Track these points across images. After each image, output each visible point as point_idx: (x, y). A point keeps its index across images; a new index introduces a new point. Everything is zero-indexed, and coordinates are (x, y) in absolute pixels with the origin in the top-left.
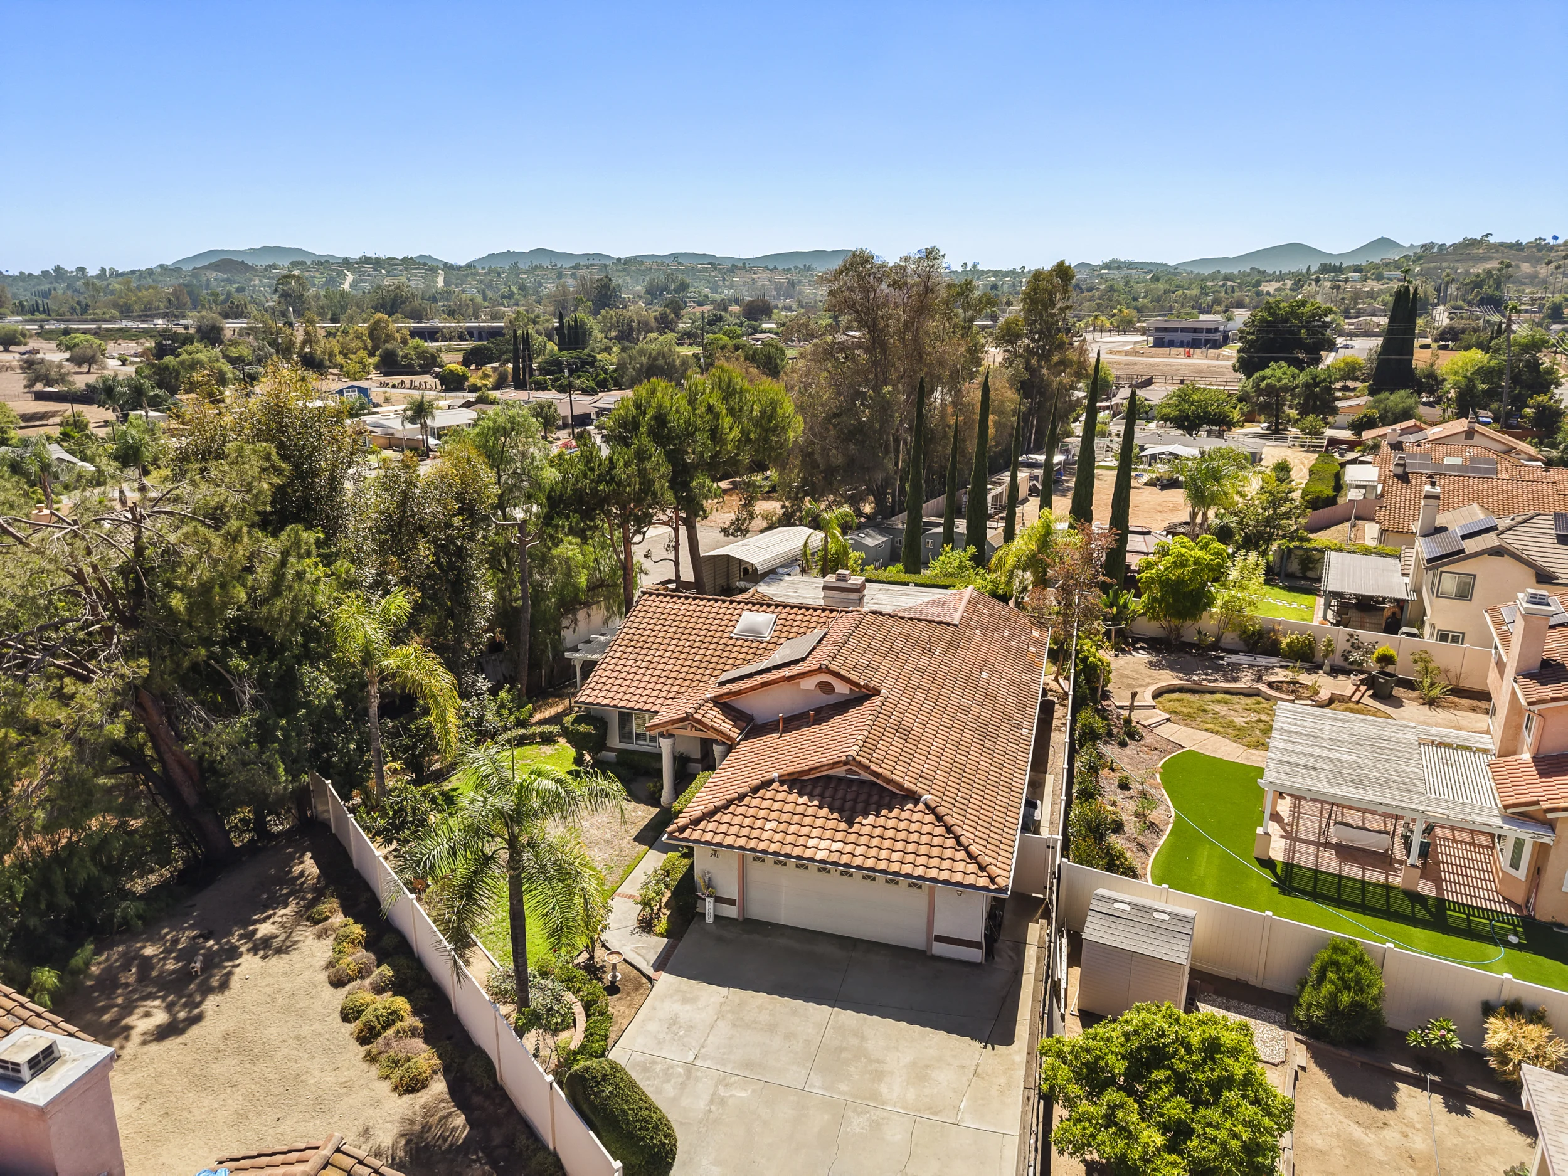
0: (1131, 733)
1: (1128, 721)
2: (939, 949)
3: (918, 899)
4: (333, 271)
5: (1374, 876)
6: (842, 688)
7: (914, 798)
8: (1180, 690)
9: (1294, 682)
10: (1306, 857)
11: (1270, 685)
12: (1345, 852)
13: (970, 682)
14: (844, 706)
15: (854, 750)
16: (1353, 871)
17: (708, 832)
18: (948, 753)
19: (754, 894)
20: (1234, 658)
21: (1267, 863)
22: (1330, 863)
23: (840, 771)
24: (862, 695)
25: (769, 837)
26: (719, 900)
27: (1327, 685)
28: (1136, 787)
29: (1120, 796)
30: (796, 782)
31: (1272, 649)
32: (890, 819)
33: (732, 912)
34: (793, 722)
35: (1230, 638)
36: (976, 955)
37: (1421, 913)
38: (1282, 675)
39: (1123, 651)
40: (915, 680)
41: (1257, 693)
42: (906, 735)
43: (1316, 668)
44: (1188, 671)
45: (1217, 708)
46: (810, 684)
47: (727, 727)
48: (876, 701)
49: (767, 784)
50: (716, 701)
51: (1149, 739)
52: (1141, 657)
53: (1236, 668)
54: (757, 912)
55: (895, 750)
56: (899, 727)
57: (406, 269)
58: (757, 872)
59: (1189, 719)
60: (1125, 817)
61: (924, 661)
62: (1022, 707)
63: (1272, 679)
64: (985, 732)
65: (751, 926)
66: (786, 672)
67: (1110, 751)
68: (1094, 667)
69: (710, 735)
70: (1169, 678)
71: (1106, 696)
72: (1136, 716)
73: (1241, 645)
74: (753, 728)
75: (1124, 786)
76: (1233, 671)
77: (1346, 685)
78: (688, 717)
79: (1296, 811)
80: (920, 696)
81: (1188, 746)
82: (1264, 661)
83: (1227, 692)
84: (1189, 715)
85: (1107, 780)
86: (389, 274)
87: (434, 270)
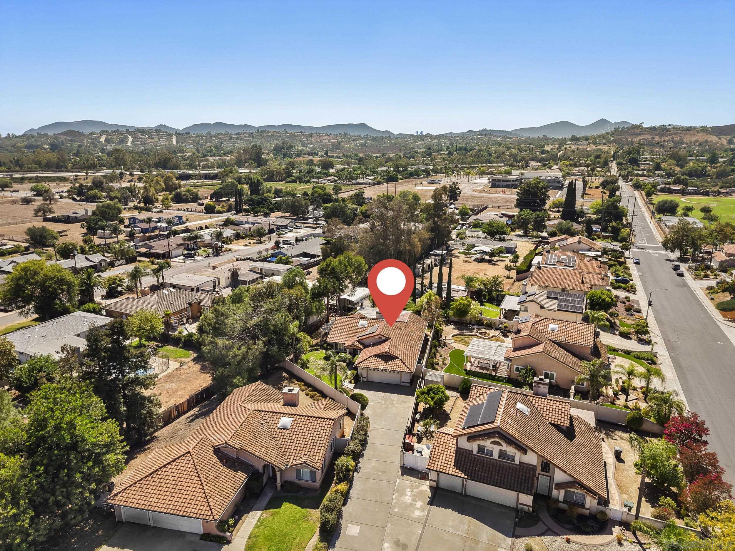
0: (445, 345)
1: (445, 343)
2: (403, 384)
3: (399, 375)
4: (122, 135)
5: (485, 372)
6: (383, 338)
7: (398, 358)
8: (459, 335)
9: (485, 333)
10: (473, 369)
11: (480, 333)
12: (481, 368)
13: (409, 336)
14: (384, 341)
15: (387, 350)
16: (481, 371)
17: (361, 365)
18: (404, 350)
19: (369, 376)
20: (473, 327)
21: (466, 370)
22: (478, 370)
23: (384, 354)
24: (387, 339)
25: (372, 365)
26: (363, 378)
27: (492, 333)
28: (443, 357)
29: (440, 359)
30: (376, 356)
31: (482, 324)
32: (394, 362)
33: (365, 380)
34: (374, 345)
35: (473, 322)
36: (409, 385)
37: (491, 377)
38: (483, 331)
39: (448, 325)
40: (397, 336)
41: (476, 335)
42: (396, 347)
43: (492, 329)
44: (461, 330)
45: (466, 339)
46: (377, 337)
47: (360, 346)
48: (390, 340)
49: (371, 356)
50: (358, 341)
51: (449, 346)
52: (452, 326)
53: (473, 329)
54: (370, 380)
55: (394, 350)
56: (395, 345)
57: (157, 135)
58: (369, 371)
59: (459, 342)
60: (439, 362)
61: (399, 331)
62: (419, 340)
63: (481, 332)
64: (411, 346)
65: (368, 382)
66: (372, 335)
67: (439, 349)
68: (438, 330)
69: (357, 348)
70: (457, 332)
71: (441, 336)
72: (446, 341)
73: (475, 323)
74: (366, 346)
75: (441, 356)
76: (471, 330)
77: (497, 333)
78: (353, 344)
79: (475, 361)
80: (399, 339)
81: (457, 348)
82: (480, 327)
83: (469, 335)
84: (460, 341)
85: (438, 355)
86: (149, 137)
87: (171, 135)
